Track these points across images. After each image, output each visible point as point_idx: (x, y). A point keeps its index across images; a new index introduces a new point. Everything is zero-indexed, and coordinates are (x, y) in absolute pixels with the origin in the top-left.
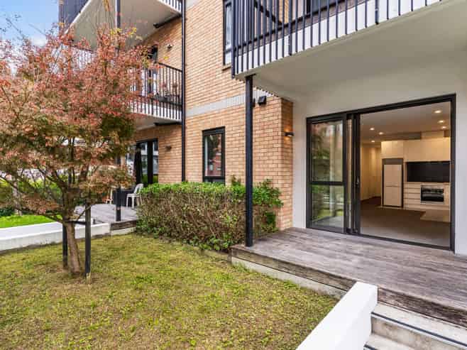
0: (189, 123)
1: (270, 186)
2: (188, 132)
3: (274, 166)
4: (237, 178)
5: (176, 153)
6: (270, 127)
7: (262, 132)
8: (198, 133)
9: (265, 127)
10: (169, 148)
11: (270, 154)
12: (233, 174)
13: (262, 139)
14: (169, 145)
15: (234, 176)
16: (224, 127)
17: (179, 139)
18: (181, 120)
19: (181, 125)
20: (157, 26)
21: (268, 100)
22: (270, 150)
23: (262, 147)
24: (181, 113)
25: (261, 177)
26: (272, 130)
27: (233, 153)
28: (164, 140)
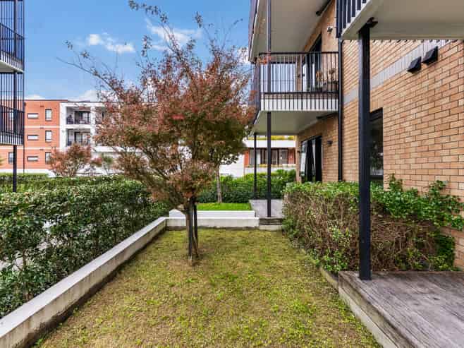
0: (346, 112)
1: (444, 193)
3: (451, 159)
4: (397, 177)
6: (444, 95)
7: (431, 105)
8: (355, 121)
9: (437, 97)
10: (330, 143)
11: (444, 140)
12: (392, 172)
13: (431, 118)
14: (331, 139)
15: (393, 174)
16: (381, 110)
17: (337, 130)
18: (337, 110)
19: (337, 116)
20: (318, 13)
21: (440, 52)
22: (445, 133)
23: (432, 129)
24: (337, 100)
25: (432, 178)
26: (447, 100)
27: (393, 142)
28: (327, 134)
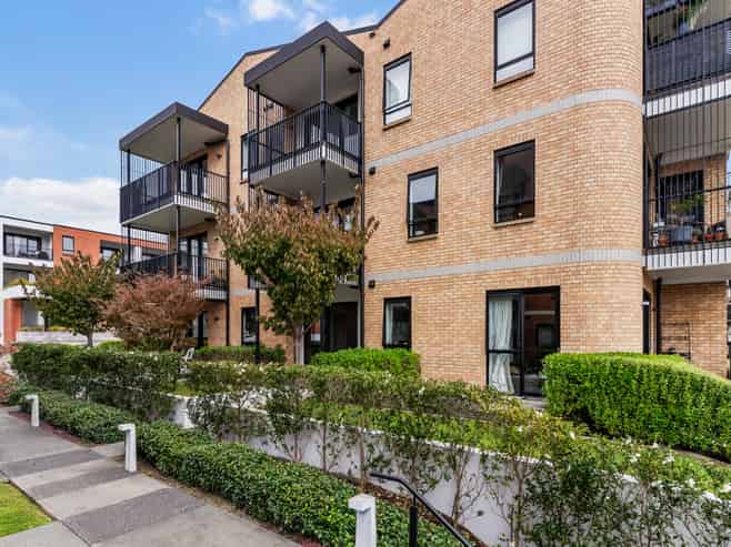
0: (233, 300)
2: (231, 308)
5: (222, 323)
10: (217, 319)
14: (217, 316)
17: (224, 312)
18: (225, 298)
19: (227, 302)
24: (225, 293)
28: (213, 312)
